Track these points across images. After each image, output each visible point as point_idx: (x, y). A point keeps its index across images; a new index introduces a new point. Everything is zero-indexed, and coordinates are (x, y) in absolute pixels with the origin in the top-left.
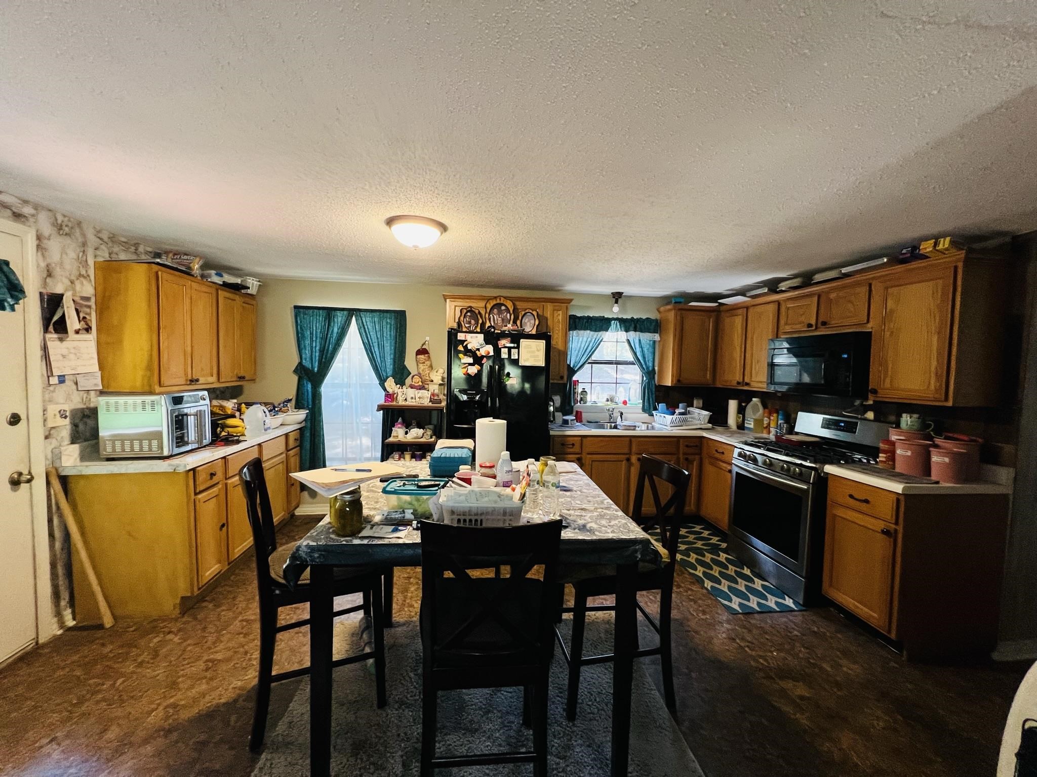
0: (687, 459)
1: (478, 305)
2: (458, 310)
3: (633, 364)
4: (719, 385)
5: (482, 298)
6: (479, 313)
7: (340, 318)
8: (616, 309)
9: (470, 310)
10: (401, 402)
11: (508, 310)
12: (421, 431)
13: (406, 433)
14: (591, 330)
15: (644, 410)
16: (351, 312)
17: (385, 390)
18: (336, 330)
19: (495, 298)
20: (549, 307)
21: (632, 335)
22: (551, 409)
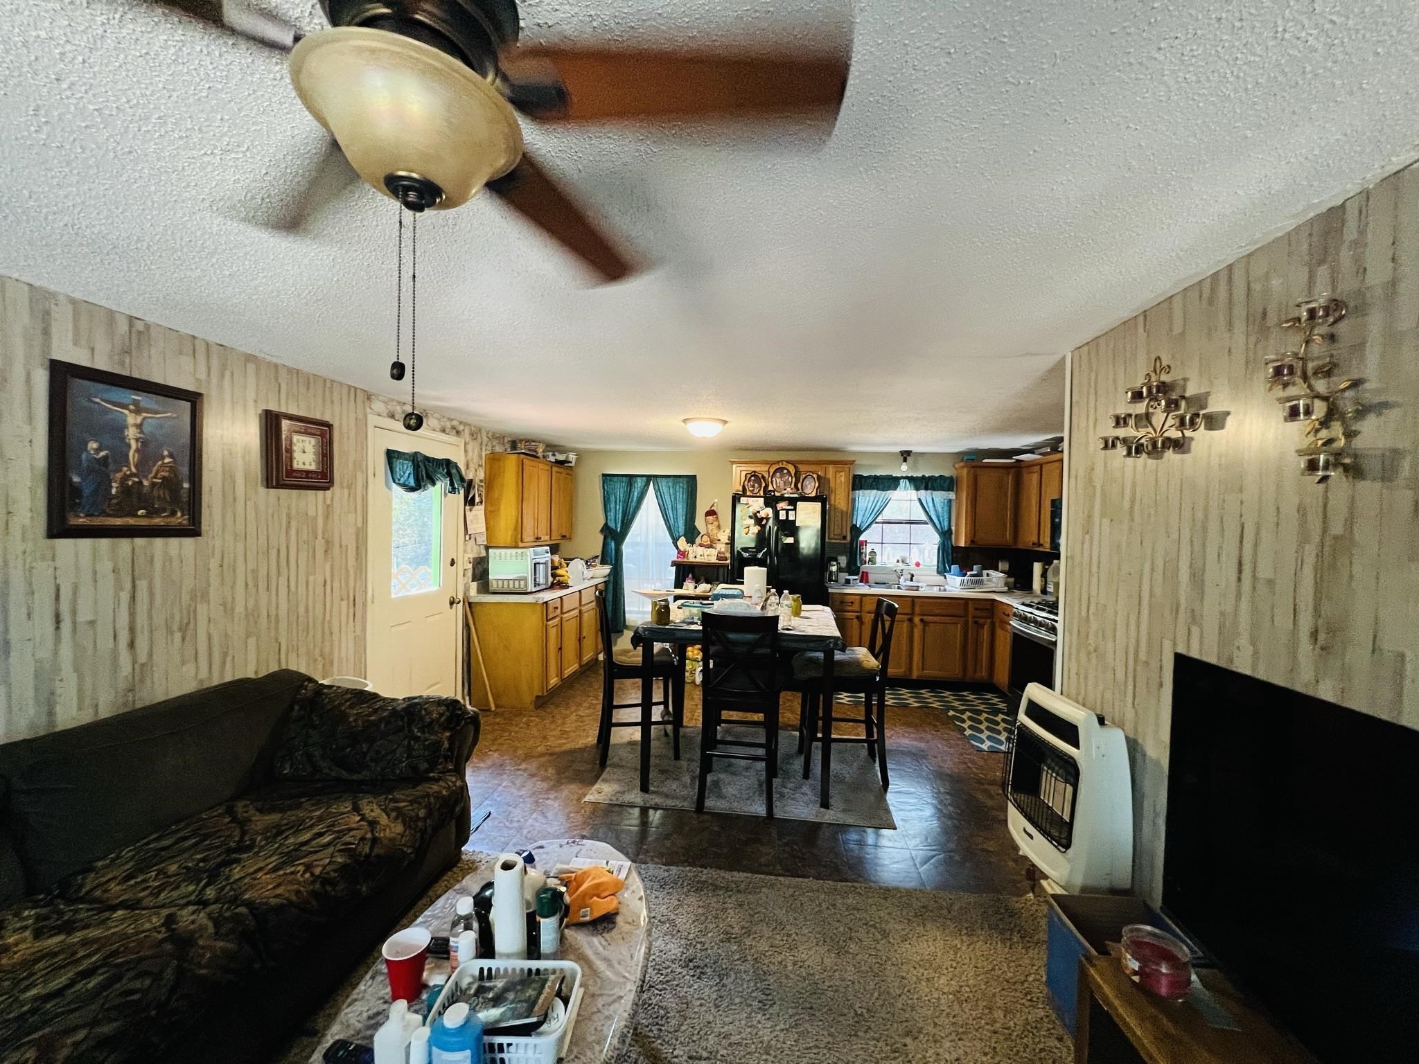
0: (976, 622)
1: (762, 469)
2: (743, 474)
3: (927, 524)
4: (1020, 546)
5: (765, 462)
6: (763, 477)
7: (640, 483)
8: (904, 467)
9: (754, 474)
10: (691, 559)
11: (789, 472)
12: (708, 586)
13: (696, 587)
14: (878, 489)
15: (939, 572)
16: (649, 478)
17: (677, 548)
18: (636, 494)
19: (778, 462)
20: (831, 469)
21: (923, 494)
22: (834, 569)
